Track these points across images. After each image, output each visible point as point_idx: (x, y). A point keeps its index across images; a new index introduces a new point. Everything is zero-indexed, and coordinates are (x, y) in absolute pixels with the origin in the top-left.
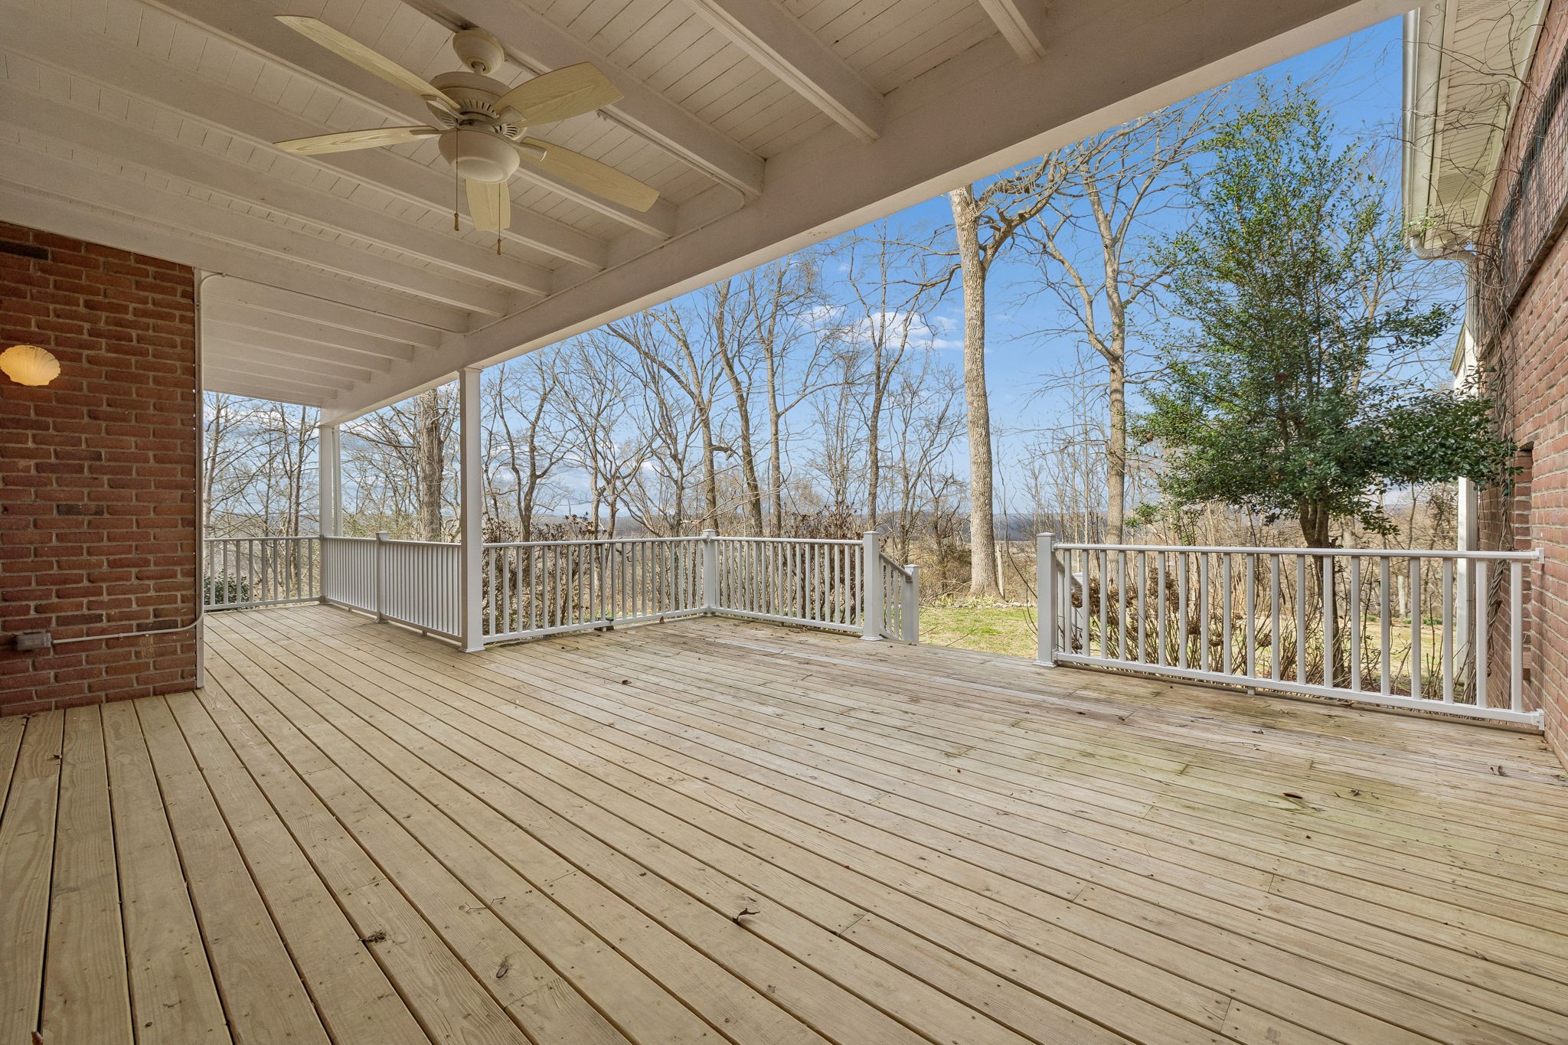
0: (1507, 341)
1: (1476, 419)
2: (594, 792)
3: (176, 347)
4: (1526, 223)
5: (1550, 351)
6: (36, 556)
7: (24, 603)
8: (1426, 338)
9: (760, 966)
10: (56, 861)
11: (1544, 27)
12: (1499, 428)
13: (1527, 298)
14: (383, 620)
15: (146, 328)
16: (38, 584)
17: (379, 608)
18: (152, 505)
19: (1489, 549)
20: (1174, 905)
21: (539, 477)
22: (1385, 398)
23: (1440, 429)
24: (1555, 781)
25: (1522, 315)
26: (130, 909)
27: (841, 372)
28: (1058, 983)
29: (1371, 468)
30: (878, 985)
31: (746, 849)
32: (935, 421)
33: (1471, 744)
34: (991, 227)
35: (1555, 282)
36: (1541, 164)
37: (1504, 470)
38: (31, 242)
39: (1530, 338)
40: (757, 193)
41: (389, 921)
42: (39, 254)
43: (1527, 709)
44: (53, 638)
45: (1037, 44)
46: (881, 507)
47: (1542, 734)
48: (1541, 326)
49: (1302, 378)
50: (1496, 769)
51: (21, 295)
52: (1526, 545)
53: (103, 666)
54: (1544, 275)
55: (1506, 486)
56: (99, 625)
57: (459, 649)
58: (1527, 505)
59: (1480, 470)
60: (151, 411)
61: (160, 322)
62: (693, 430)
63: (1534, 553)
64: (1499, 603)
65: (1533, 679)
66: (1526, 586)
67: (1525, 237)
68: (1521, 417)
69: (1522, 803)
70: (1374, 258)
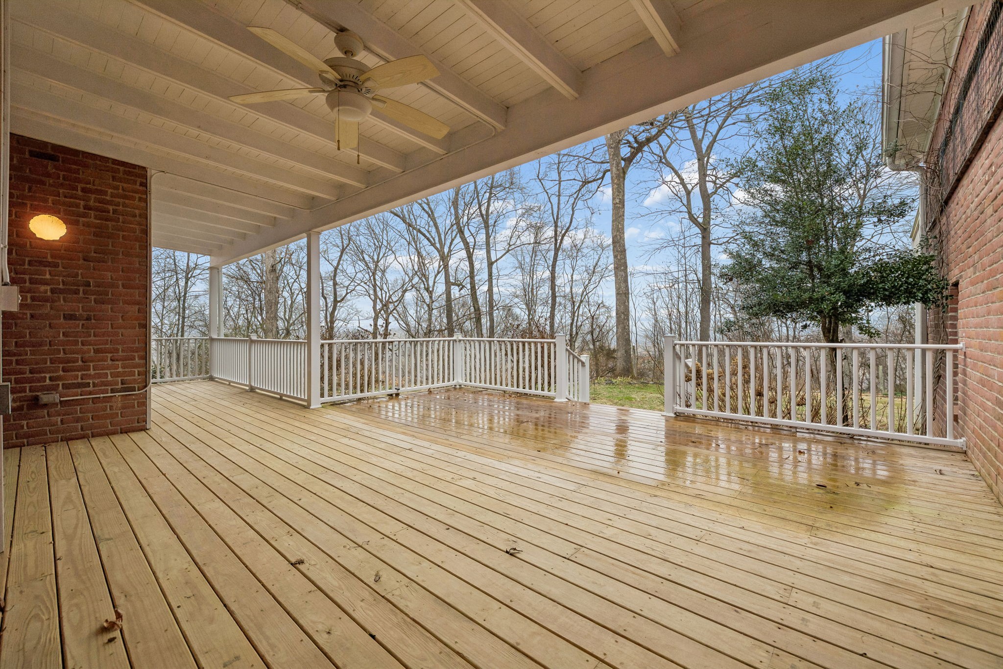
0: (944, 220)
1: (925, 267)
2: (409, 486)
3: (136, 216)
4: (954, 150)
5: (968, 226)
6: (50, 345)
7: (43, 375)
8: (896, 218)
9: (526, 575)
10: (93, 525)
11: (963, 38)
12: (940, 272)
13: (955, 195)
14: (252, 389)
15: (118, 205)
16: (51, 363)
17: (250, 382)
18: (121, 315)
19: (933, 343)
20: (757, 542)
21: (339, 302)
22: (872, 254)
23: (904, 273)
24: (972, 477)
25: (953, 205)
26: (147, 550)
27: (532, 236)
28: (695, 581)
29: (863, 296)
30: (594, 583)
31: (506, 516)
32: (592, 268)
33: (924, 458)
34: (629, 146)
35: (971, 186)
36: (961, 118)
37: (942, 297)
38: (50, 151)
39: (957, 218)
40: (503, 128)
41: (304, 554)
42: (53, 158)
43: (956, 438)
44: (60, 397)
45: (675, 46)
46: (558, 321)
47: (965, 453)
48: (963, 211)
49: (822, 242)
50: (938, 471)
51: (44, 183)
52: (956, 342)
53: (90, 415)
54: (965, 182)
55: (944, 307)
56: (88, 389)
57: (306, 407)
58: (955, 318)
59: (928, 297)
60: (121, 256)
61: (127, 201)
62: (439, 272)
63: (960, 346)
64: (939, 377)
65: (959, 421)
66: (956, 366)
67: (954, 159)
68: (952, 265)
69: (953, 489)
70: (864, 170)
